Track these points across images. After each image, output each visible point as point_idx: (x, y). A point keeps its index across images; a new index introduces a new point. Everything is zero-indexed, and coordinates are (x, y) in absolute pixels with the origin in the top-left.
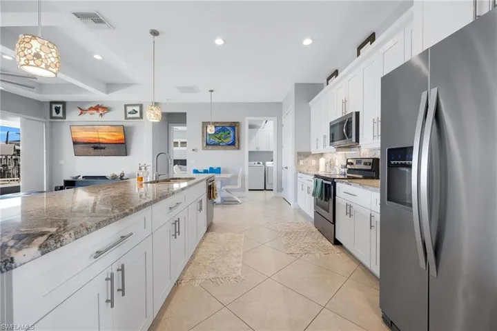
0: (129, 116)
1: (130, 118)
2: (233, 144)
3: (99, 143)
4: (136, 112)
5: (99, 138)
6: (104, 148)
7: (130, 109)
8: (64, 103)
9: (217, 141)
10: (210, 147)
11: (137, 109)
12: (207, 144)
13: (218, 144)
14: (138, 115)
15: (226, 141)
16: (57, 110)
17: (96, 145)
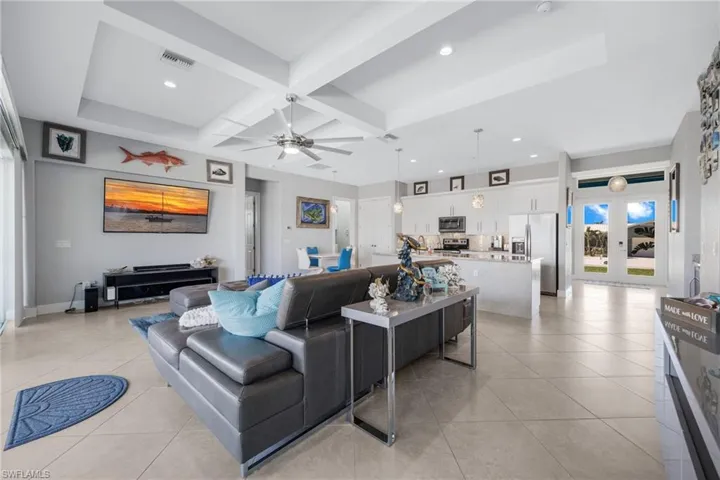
0: (213, 176)
1: (214, 180)
2: (324, 223)
3: (162, 212)
4: (224, 173)
5: (163, 204)
6: (169, 221)
7: (214, 167)
8: (83, 133)
9: (310, 218)
10: (304, 225)
11: (225, 169)
12: (302, 222)
13: (311, 222)
14: (226, 177)
15: (318, 219)
16: (65, 144)
17: (155, 215)
